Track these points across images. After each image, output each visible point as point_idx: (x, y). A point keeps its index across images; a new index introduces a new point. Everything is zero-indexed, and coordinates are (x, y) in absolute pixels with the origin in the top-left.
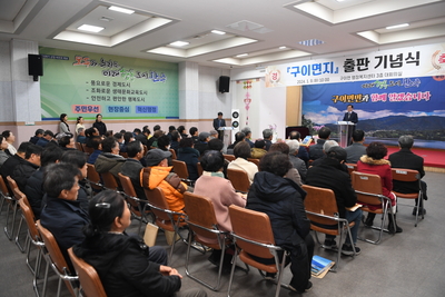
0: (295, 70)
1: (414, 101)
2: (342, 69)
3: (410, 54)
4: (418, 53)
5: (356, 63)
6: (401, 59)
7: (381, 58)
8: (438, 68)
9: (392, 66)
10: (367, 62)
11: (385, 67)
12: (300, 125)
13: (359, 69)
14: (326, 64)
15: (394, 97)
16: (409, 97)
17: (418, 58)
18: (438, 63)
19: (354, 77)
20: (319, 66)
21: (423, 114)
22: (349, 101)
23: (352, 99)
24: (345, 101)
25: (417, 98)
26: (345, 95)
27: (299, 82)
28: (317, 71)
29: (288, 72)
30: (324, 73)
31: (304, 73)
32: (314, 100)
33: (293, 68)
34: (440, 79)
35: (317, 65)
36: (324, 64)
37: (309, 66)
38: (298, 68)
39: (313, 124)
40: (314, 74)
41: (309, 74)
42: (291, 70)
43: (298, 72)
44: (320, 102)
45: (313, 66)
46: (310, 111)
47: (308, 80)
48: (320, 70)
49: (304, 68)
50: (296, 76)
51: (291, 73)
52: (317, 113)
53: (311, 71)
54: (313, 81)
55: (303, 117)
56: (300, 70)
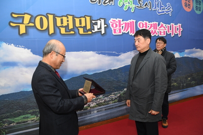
16: (162, 30)
22: (63, 31)
23: (71, 27)
24: (51, 31)
25: (171, 32)
26: (51, 17)
34: (188, 9)
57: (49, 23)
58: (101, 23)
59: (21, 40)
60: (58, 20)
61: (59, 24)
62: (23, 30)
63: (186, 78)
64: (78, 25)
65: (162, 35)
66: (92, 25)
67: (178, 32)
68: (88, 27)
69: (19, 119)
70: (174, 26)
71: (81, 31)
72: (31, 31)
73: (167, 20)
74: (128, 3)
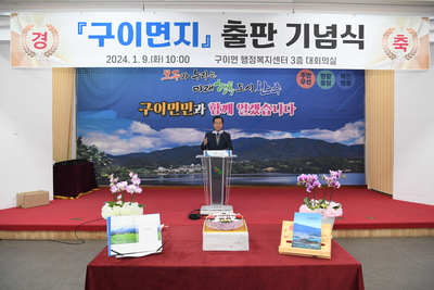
0: (102, 31)
2: (218, 41)
3: (349, 27)
4: (361, 28)
5: (249, 30)
7: (298, 27)
8: (393, 57)
9: (318, 45)
10: (272, 32)
11: (307, 45)
12: (73, 157)
13: (255, 44)
14: (182, 26)
15: (246, 110)
17: (361, 36)
18: (392, 48)
19: (244, 59)
20: (164, 29)
21: (288, 135)
22: (171, 113)
23: (177, 110)
24: (164, 113)
25: (278, 111)
26: (164, 104)
27: (111, 58)
28: (160, 39)
29: (80, 33)
30: (176, 43)
31: (126, 39)
32: (102, 109)
33: (93, 24)
34: (306, 86)
35: (158, 25)
36: (176, 24)
37: (139, 25)
38: (109, 26)
39: (102, 154)
40: (151, 43)
41: (139, 44)
42: (89, 30)
43: (109, 35)
44: (115, 114)
45: (149, 25)
46: (93, 129)
47: (137, 56)
48: (167, 37)
49: (126, 28)
50: (101, 44)
51: (90, 37)
52: (109, 134)
53: (145, 38)
54: (149, 60)
55: (79, 142)
56: (115, 32)
57: (162, 108)
58: (201, 107)
59: (144, 120)
60: (169, 105)
61: (169, 108)
62: (146, 113)
63: (304, 162)
64: (182, 108)
65: (266, 114)
66: (194, 108)
67: (289, 111)
68: (191, 110)
69: (139, 171)
70: (284, 105)
71: (185, 113)
72: (151, 113)
73: (273, 99)
74: (227, 87)
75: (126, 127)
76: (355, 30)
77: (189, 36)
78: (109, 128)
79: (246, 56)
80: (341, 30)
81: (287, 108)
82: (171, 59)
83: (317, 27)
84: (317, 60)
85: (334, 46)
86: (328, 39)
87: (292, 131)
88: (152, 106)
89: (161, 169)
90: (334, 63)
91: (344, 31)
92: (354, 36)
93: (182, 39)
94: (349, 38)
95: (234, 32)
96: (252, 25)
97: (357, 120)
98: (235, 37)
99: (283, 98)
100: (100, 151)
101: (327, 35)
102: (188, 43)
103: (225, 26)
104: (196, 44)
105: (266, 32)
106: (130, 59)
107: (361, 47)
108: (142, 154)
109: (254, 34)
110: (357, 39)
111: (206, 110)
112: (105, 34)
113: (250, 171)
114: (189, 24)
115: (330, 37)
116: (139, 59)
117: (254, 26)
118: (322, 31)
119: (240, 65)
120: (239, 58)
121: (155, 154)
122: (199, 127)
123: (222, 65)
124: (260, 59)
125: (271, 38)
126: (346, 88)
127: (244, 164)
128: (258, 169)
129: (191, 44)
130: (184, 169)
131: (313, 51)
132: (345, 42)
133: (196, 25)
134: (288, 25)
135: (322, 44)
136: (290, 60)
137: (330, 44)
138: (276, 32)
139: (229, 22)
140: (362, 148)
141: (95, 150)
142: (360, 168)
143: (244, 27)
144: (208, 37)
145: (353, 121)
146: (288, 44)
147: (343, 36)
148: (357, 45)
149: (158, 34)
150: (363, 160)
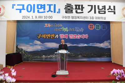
0: (21, 7)
1: (81, 39)
2: (63, 11)
3: (110, 7)
4: (114, 7)
5: (74, 7)
6: (105, 9)
7: (92, 6)
9: (99, 12)
10: (83, 8)
11: (95, 13)
13: (77, 12)
14: (50, 5)
15: (72, 37)
16: (79, 37)
17: (114, 9)
19: (73, 17)
20: (43, 7)
22: (47, 38)
23: (49, 37)
24: (45, 38)
25: (82, 37)
26: (45, 35)
27: (24, 17)
28: (42, 10)
29: (13, 8)
30: (48, 12)
31: (29, 10)
32: (25, 36)
33: (18, 5)
34: (91, 29)
35: (41, 5)
36: (48, 5)
37: (34, 5)
38: (23, 5)
39: (24, 51)
40: (38, 12)
41: (34, 12)
42: (16, 7)
43: (23, 9)
44: (29, 38)
45: (38, 5)
46: (22, 43)
47: (33, 16)
48: (44, 9)
49: (29, 6)
50: (20, 12)
51: (16, 9)
52: (27, 44)
53: (36, 10)
54: (38, 17)
55: (17, 47)
56: (25, 8)
57: (44, 36)
58: (57, 36)
59: (38, 40)
60: (47, 35)
61: (47, 36)
62: (39, 38)
63: (91, 54)
64: (51, 36)
65: (79, 38)
66: (55, 36)
67: (86, 37)
68: (54, 37)
69: (36, 56)
70: (84, 35)
71: (52, 38)
72: (41, 38)
73: (81, 33)
74: (66, 29)
75: (33, 42)
76: (112, 8)
77: (52, 9)
78: (27, 43)
79: (73, 16)
80: (107, 7)
81: (86, 36)
82: (46, 17)
83: (98, 6)
84: (99, 18)
85: (105, 13)
86: (102, 10)
87: (87, 44)
88: (41, 36)
89: (44, 56)
90: (105, 19)
91: (108, 8)
92: (112, 10)
93: (50, 10)
94: (110, 10)
95: (69, 8)
96: (75, 5)
97: (108, 40)
98: (69, 9)
99: (84, 33)
100: (24, 50)
101: (102, 9)
102: (52, 12)
103: (66, 6)
104: (55, 12)
105: (80, 8)
106: (31, 17)
107: (115, 13)
108: (38, 51)
109: (76, 8)
110: (113, 10)
111: (59, 37)
112: (22, 8)
113: (73, 57)
114: (52, 5)
115: (103, 10)
116: (34, 17)
117: (76, 6)
118: (101, 8)
119: (71, 19)
120: (71, 17)
121: (42, 51)
122: (56, 42)
123: (64, 19)
124: (78, 17)
125: (82, 10)
126: (104, 30)
127: (71, 55)
128: (76, 56)
129: (53, 12)
130: (51, 56)
131: (97, 14)
132: (109, 12)
133: (55, 5)
134: (88, 6)
135: (101, 12)
136: (89, 18)
137: (103, 12)
138: (84, 8)
139: (67, 4)
140: (110, 49)
141: (22, 50)
142: (109, 56)
143: (72, 6)
144: (59, 9)
145: (107, 40)
146: (88, 12)
147: (108, 10)
148: (113, 13)
149: (41, 8)
150: (110, 53)
